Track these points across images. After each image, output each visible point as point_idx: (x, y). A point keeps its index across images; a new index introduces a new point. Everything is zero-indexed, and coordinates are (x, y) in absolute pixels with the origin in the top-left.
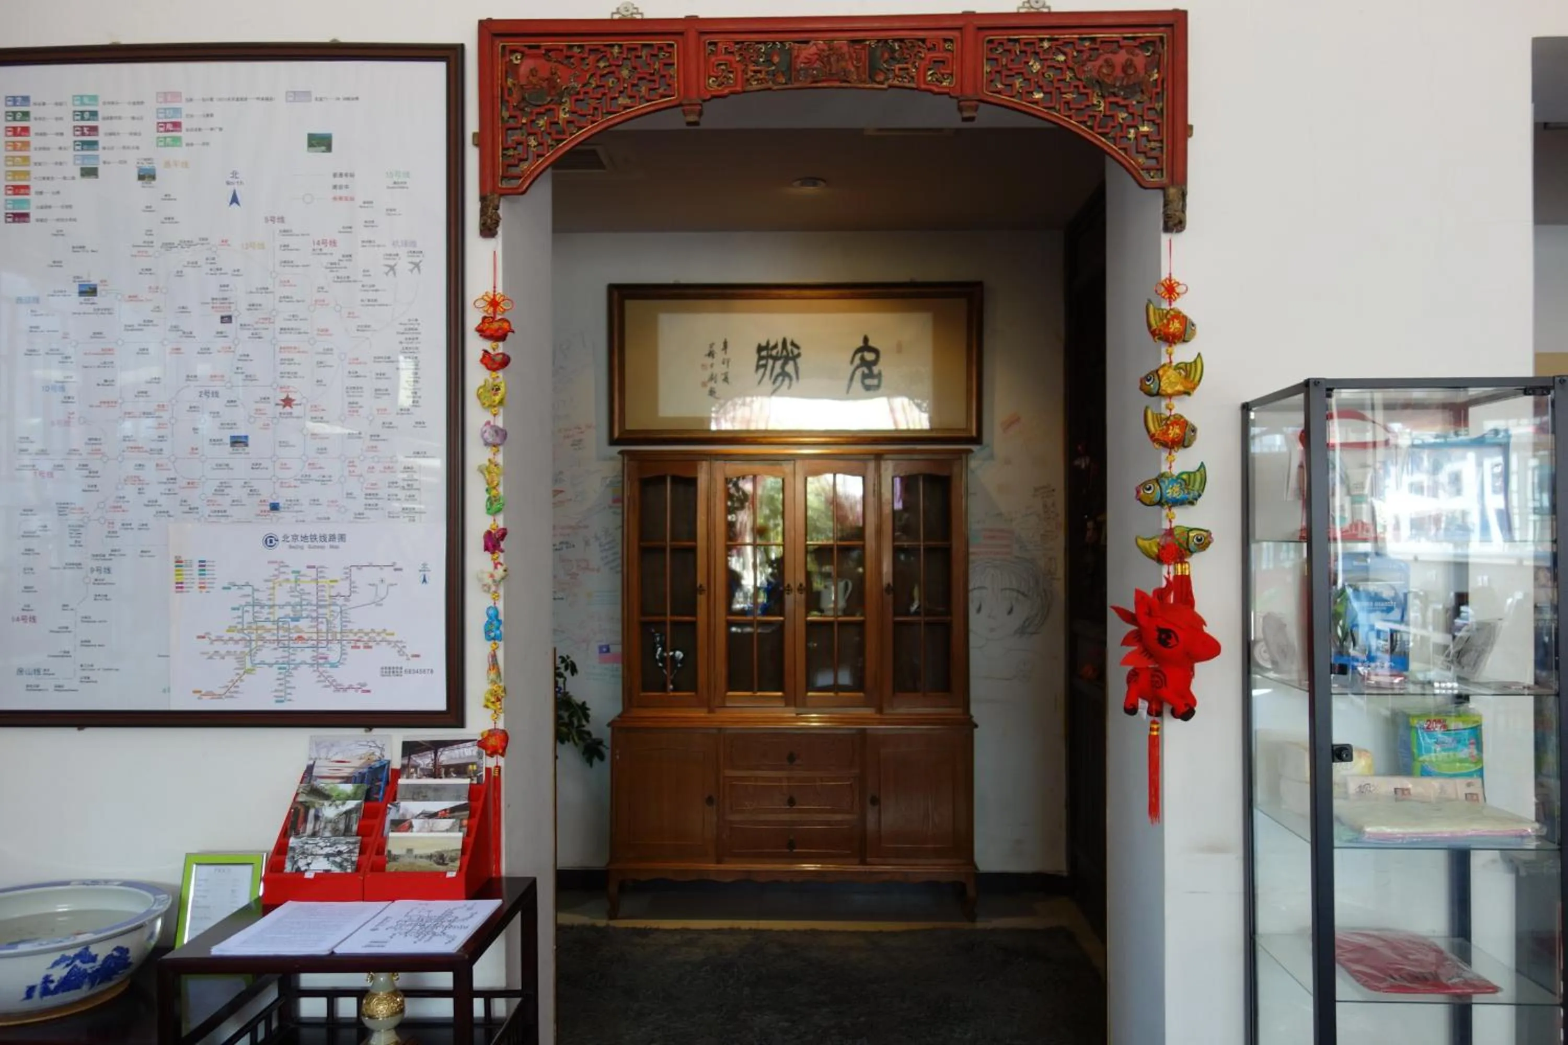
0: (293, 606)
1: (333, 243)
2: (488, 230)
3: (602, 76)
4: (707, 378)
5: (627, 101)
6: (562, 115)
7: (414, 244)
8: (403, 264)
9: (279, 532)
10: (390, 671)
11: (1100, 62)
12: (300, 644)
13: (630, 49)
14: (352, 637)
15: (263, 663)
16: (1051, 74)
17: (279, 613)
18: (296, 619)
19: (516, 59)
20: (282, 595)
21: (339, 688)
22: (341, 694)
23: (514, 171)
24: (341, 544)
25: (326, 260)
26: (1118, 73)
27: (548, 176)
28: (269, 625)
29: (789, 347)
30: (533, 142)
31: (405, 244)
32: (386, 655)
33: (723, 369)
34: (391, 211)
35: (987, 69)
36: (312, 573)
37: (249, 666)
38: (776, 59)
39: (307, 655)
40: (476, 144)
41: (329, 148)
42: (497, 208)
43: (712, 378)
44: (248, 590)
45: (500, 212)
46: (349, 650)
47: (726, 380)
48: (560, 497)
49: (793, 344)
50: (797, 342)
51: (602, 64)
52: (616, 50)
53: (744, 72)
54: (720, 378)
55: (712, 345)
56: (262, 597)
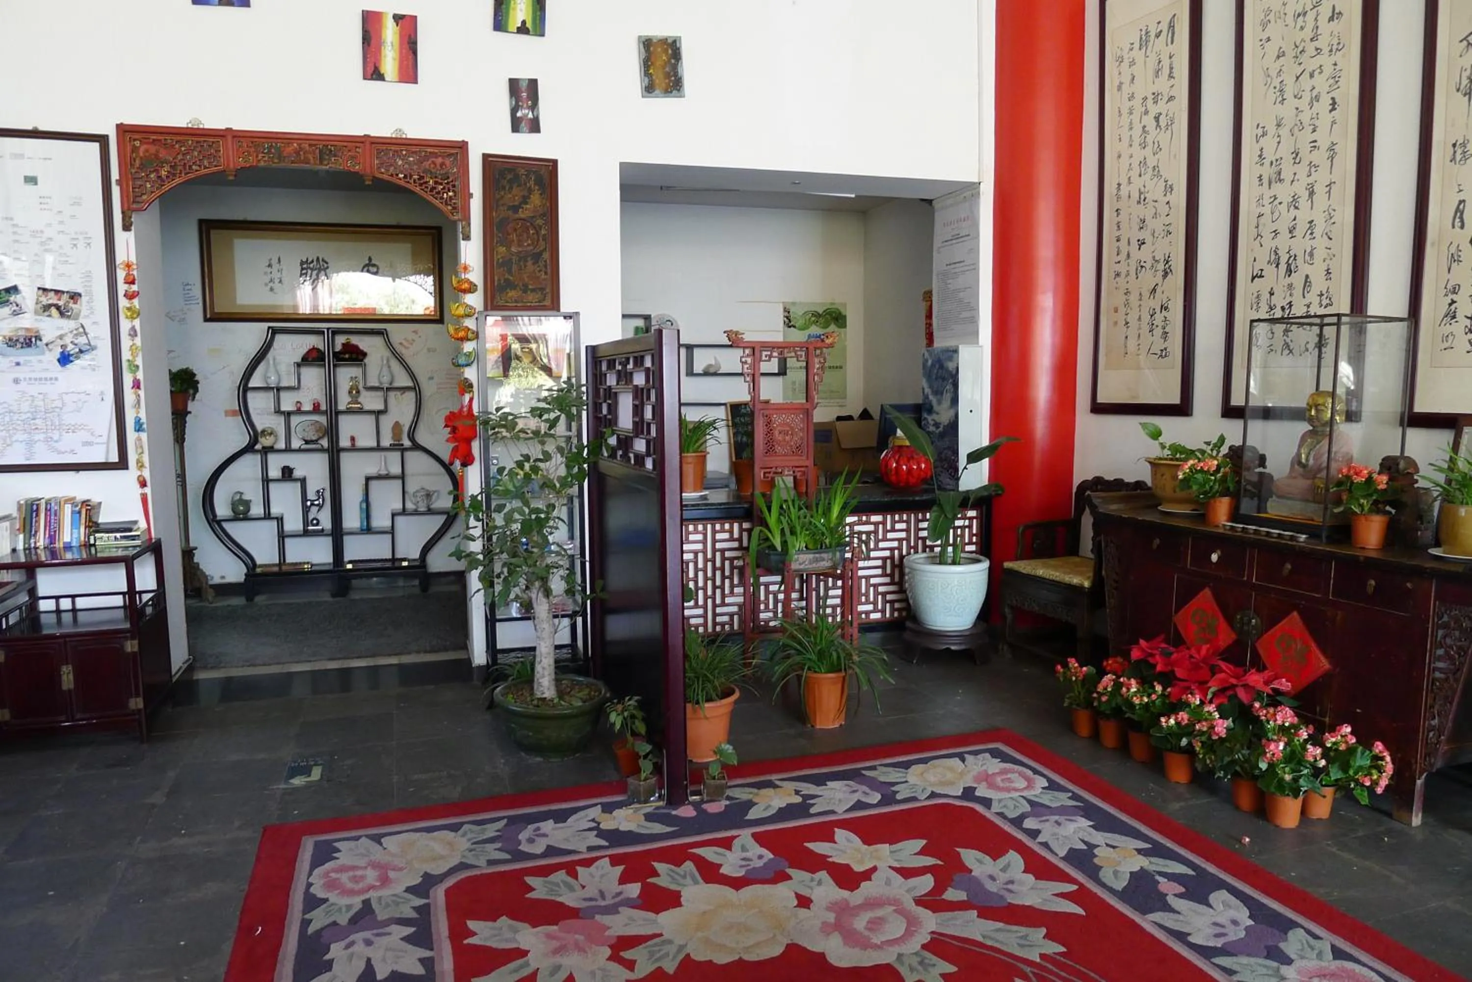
0: (32, 413)
1: (42, 232)
2: (126, 227)
3: (184, 154)
4: (267, 281)
5: (198, 168)
6: (163, 173)
7: (86, 233)
8: (81, 244)
9: (21, 376)
10: (87, 444)
11: (430, 162)
12: (37, 431)
13: (198, 142)
14: (64, 427)
15: (16, 441)
16: (406, 166)
17: (24, 417)
18: (34, 419)
19: (137, 143)
20: (25, 407)
21: (60, 452)
22: (61, 455)
23: (138, 199)
24: (56, 382)
25: (39, 240)
26: (438, 167)
27: (157, 201)
28: (19, 422)
29: (321, 263)
30: (148, 186)
31: (81, 233)
32: (83, 435)
33: (279, 275)
34: (73, 217)
35: (376, 162)
36: (41, 396)
37: (8, 442)
38: (273, 151)
39: (41, 437)
40: (117, 184)
41: (36, 184)
42: (131, 217)
43: (271, 281)
44: (5, 405)
45: (133, 220)
46: (64, 433)
47: (280, 282)
48: (172, 355)
49: (323, 260)
50: (326, 259)
51: (183, 149)
52: (190, 142)
53: (257, 156)
54: (277, 281)
55: (271, 260)
56: (15, 408)
